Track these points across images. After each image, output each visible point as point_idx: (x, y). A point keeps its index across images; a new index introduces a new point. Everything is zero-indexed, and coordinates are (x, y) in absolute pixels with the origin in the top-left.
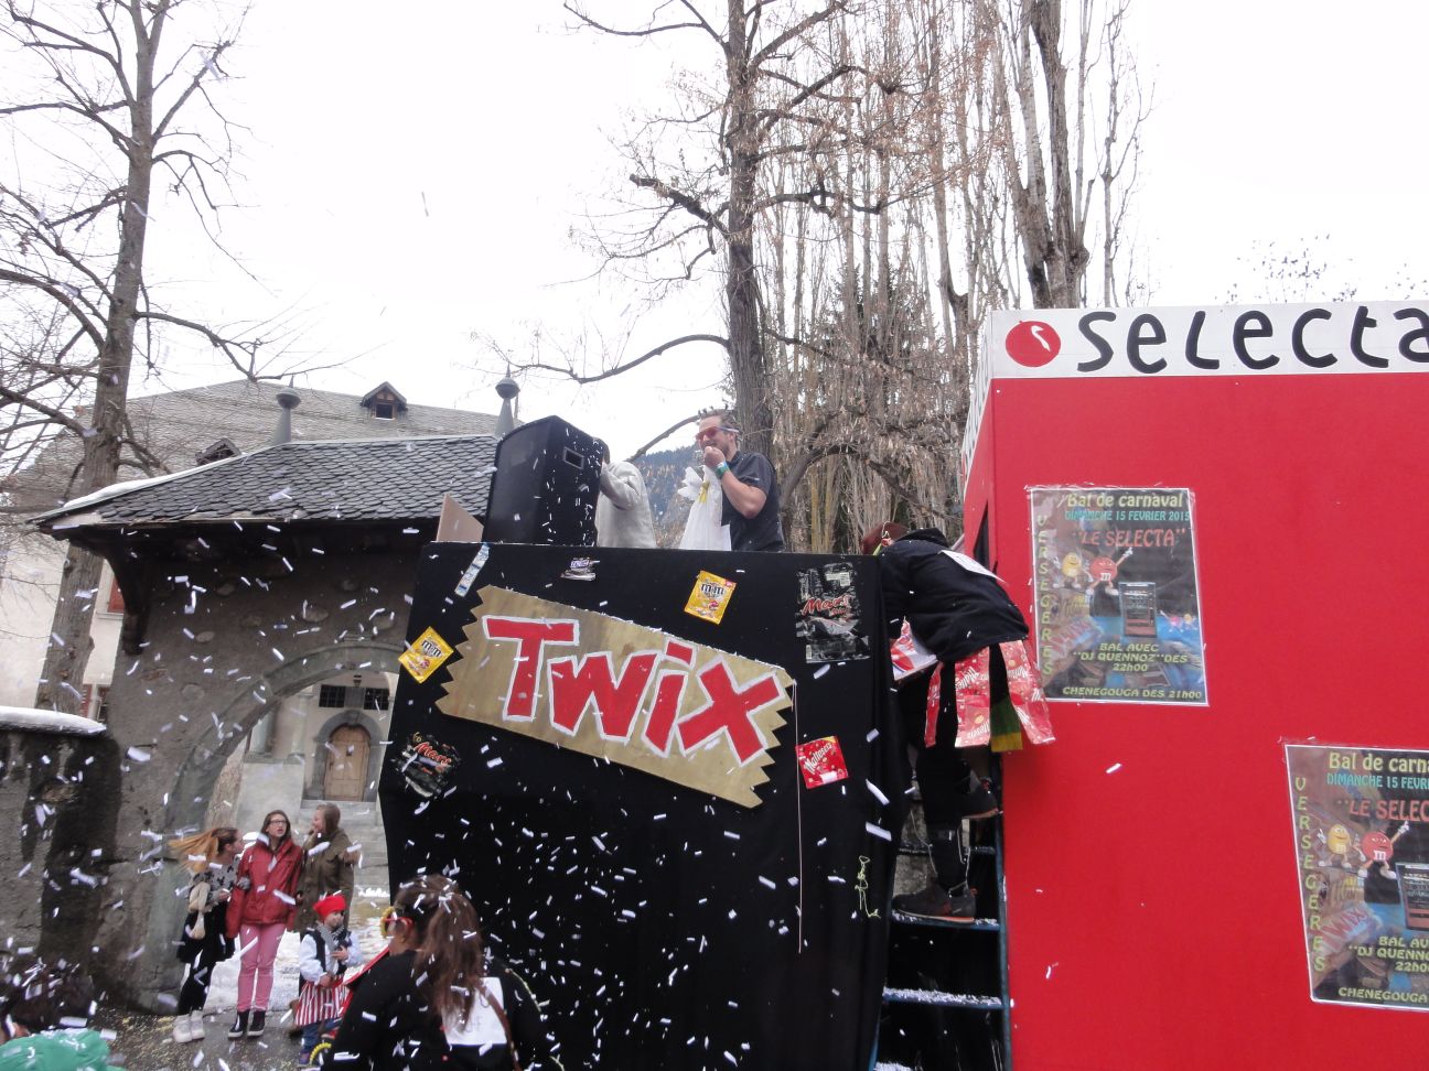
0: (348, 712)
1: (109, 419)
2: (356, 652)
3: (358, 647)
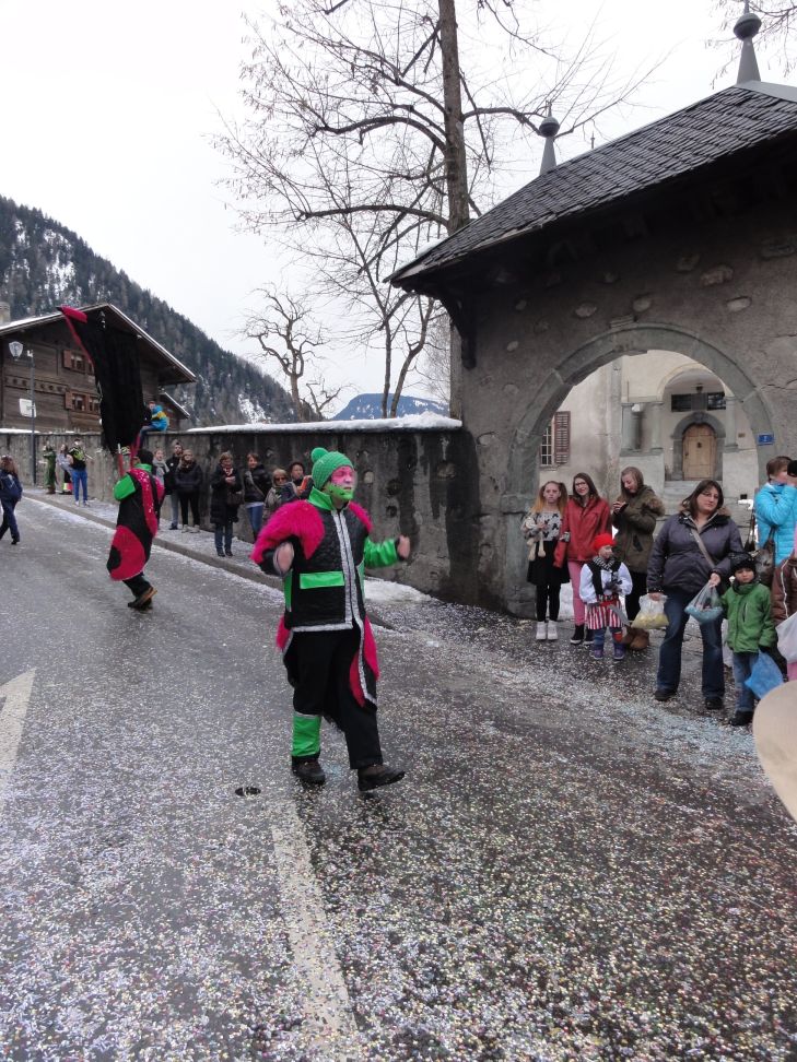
0: (695, 414)
1: (458, 207)
2: (622, 335)
3: (624, 331)
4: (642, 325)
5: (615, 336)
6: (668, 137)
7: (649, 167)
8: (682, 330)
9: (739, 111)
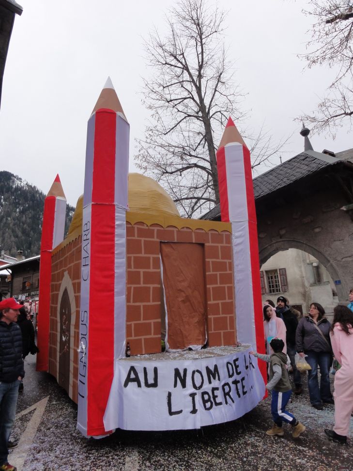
2: (277, 244)
3: (277, 242)
4: (283, 240)
5: (274, 245)
6: (281, 172)
7: (274, 184)
8: (299, 241)
9: (303, 162)
